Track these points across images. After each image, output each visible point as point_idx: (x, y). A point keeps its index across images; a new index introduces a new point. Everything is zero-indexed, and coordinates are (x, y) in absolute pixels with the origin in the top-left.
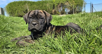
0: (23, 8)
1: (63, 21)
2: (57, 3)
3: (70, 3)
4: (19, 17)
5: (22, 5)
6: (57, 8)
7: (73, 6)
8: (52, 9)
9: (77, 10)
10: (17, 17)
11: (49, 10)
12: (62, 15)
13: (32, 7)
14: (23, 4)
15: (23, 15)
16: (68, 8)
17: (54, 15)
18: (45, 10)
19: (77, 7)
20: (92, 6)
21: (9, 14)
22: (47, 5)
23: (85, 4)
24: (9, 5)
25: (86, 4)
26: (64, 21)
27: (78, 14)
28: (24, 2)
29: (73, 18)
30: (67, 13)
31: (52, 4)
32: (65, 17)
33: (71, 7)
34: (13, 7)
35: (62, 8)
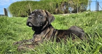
0: (26, 8)
2: (61, 2)
3: (74, 1)
4: (22, 17)
5: (25, 5)
6: (61, 7)
7: (78, 4)
8: (55, 8)
9: (82, 8)
10: (20, 18)
11: (52, 10)
12: (65, 14)
13: (35, 7)
14: (25, 4)
15: (25, 15)
16: (72, 7)
18: (48, 9)
19: (81, 5)
20: (98, 4)
21: (12, 14)
22: (50, 4)
23: (90, 2)
24: (12, 5)
25: (91, 2)
26: (67, 22)
27: (82, 13)
28: (27, 2)
29: (76, 18)
30: (71, 12)
31: (55, 3)
33: (75, 6)
34: (16, 8)
35: (65, 7)
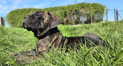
1: (77, 32)
2: (70, 10)
3: (87, 10)
4: (22, 27)
5: (26, 14)
6: (70, 16)
7: (91, 13)
8: (64, 18)
9: (97, 18)
10: (20, 28)
12: (76, 24)
14: (27, 12)
16: (84, 16)
17: (65, 24)
19: (96, 14)
20: (117, 13)
21: (10, 24)
22: (57, 12)
23: (106, 10)
24: (10, 13)
25: (109, 10)
26: (79, 33)
27: (98, 23)
28: (28, 10)
29: (91, 29)
30: (83, 23)
31: (63, 11)
32: (81, 27)
33: (88, 15)
34: (15, 16)
35: (76, 16)
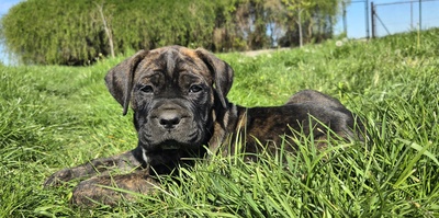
0: (84, 26)
1: (263, 77)
2: (234, 1)
3: (287, 1)
4: (66, 63)
5: (80, 13)
6: (235, 22)
7: (300, 13)
8: (214, 28)
9: (316, 29)
11: (201, 33)
13: (124, 22)
14: (81, 8)
15: (83, 56)
16: (278, 22)
17: (221, 51)
18: (182, 30)
19: (312, 16)
20: (373, 13)
21: (17, 52)
22: (190, 9)
23: (343, 4)
24: (15, 11)
25: (349, 3)
26: (269, 81)
27: (320, 45)
29: (301, 65)
30: (276, 44)
31: (211, 5)
32: (273, 59)
33: (290, 19)
34: (35, 23)
35: (254, 22)
